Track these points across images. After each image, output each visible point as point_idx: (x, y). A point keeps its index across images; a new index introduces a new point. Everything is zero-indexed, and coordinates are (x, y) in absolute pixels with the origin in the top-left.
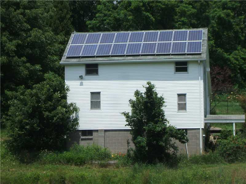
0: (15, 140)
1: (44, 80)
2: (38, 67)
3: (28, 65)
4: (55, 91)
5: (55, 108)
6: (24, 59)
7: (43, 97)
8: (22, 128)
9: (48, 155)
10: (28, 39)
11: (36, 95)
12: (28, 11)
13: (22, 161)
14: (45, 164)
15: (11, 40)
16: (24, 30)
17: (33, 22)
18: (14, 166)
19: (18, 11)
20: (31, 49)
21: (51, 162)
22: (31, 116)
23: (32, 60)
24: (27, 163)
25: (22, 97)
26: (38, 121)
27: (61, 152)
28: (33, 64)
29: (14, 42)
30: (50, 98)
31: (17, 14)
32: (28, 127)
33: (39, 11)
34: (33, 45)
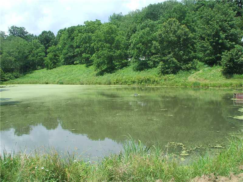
0: (224, 70)
1: (235, 48)
2: (234, 43)
3: (230, 42)
4: (239, 52)
5: (239, 58)
6: (228, 40)
7: (234, 54)
8: (226, 66)
9: (236, 76)
10: (230, 33)
11: (231, 54)
12: (230, 22)
13: (227, 78)
14: (235, 79)
15: (223, 34)
16: (228, 30)
17: (232, 26)
18: (224, 80)
19: (226, 23)
20: (231, 36)
21: (237, 78)
22: (230, 61)
23: (232, 40)
24: (229, 78)
25: (226, 54)
26: (232, 63)
27: (241, 75)
28: (232, 42)
29: (225, 34)
30: (237, 54)
31: (225, 24)
32: (228, 66)
33: (234, 22)
34: (232, 35)
